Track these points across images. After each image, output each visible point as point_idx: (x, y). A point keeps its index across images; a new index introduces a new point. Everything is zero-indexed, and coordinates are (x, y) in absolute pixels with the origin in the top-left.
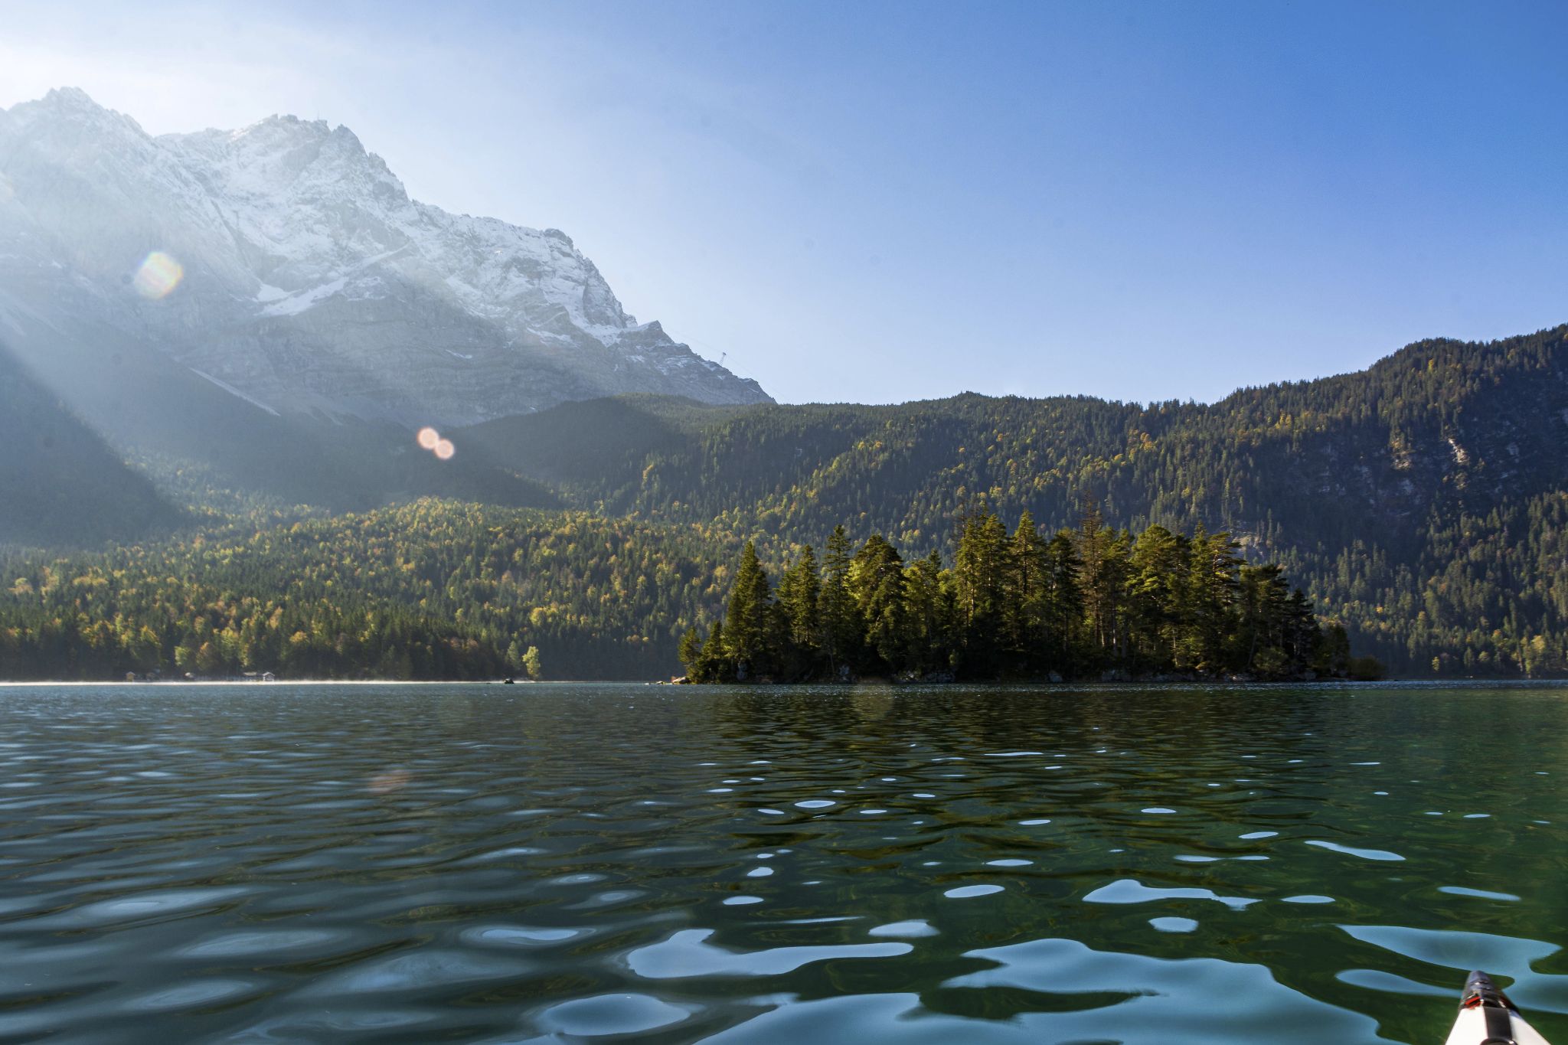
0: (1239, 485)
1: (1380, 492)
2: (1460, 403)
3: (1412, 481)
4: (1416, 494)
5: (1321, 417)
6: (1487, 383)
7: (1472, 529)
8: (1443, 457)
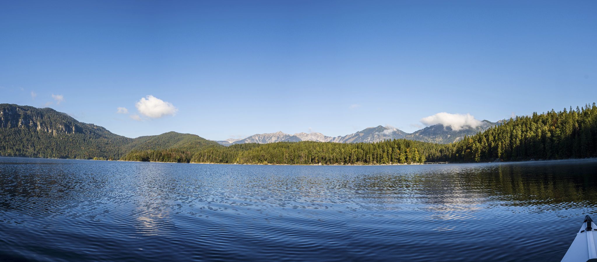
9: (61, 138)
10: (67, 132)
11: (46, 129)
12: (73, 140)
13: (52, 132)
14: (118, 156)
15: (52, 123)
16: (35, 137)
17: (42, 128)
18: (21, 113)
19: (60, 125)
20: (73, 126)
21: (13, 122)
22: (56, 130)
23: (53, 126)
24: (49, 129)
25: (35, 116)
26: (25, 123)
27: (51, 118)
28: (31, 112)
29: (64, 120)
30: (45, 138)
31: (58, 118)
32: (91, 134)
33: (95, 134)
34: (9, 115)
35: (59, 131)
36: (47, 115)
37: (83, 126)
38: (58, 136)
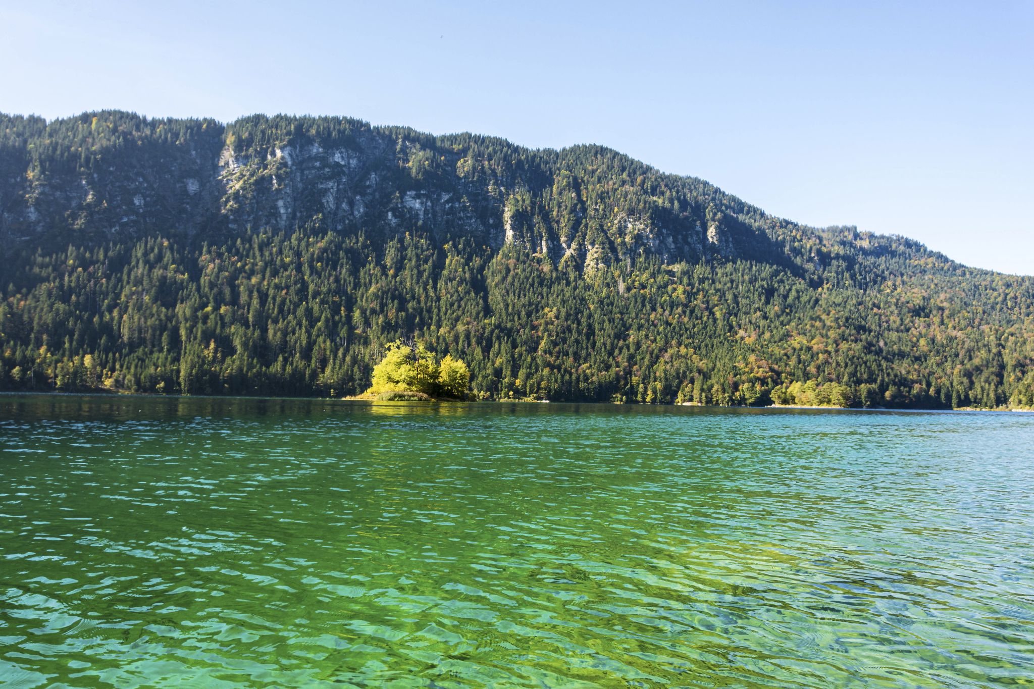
1: (6, 215)
2: (101, 152)
4: (39, 222)
6: (129, 143)
7: (76, 258)
8: (75, 195)
9: (622, 287)
10: (665, 256)
11: (544, 243)
12: (690, 295)
13: (582, 254)
14: (1000, 375)
15: (584, 210)
16: (451, 280)
17: (522, 236)
18: (410, 164)
19: (628, 215)
20: (713, 220)
21: (351, 204)
22: (602, 243)
23: (586, 226)
24: (563, 239)
25: (497, 180)
26: (426, 212)
27: (586, 189)
28: (478, 157)
29: (663, 193)
30: (512, 284)
31: (624, 183)
32: (830, 265)
33: (857, 267)
34: (327, 170)
35: (619, 248)
36: (568, 172)
37: (781, 227)
38: (609, 274)
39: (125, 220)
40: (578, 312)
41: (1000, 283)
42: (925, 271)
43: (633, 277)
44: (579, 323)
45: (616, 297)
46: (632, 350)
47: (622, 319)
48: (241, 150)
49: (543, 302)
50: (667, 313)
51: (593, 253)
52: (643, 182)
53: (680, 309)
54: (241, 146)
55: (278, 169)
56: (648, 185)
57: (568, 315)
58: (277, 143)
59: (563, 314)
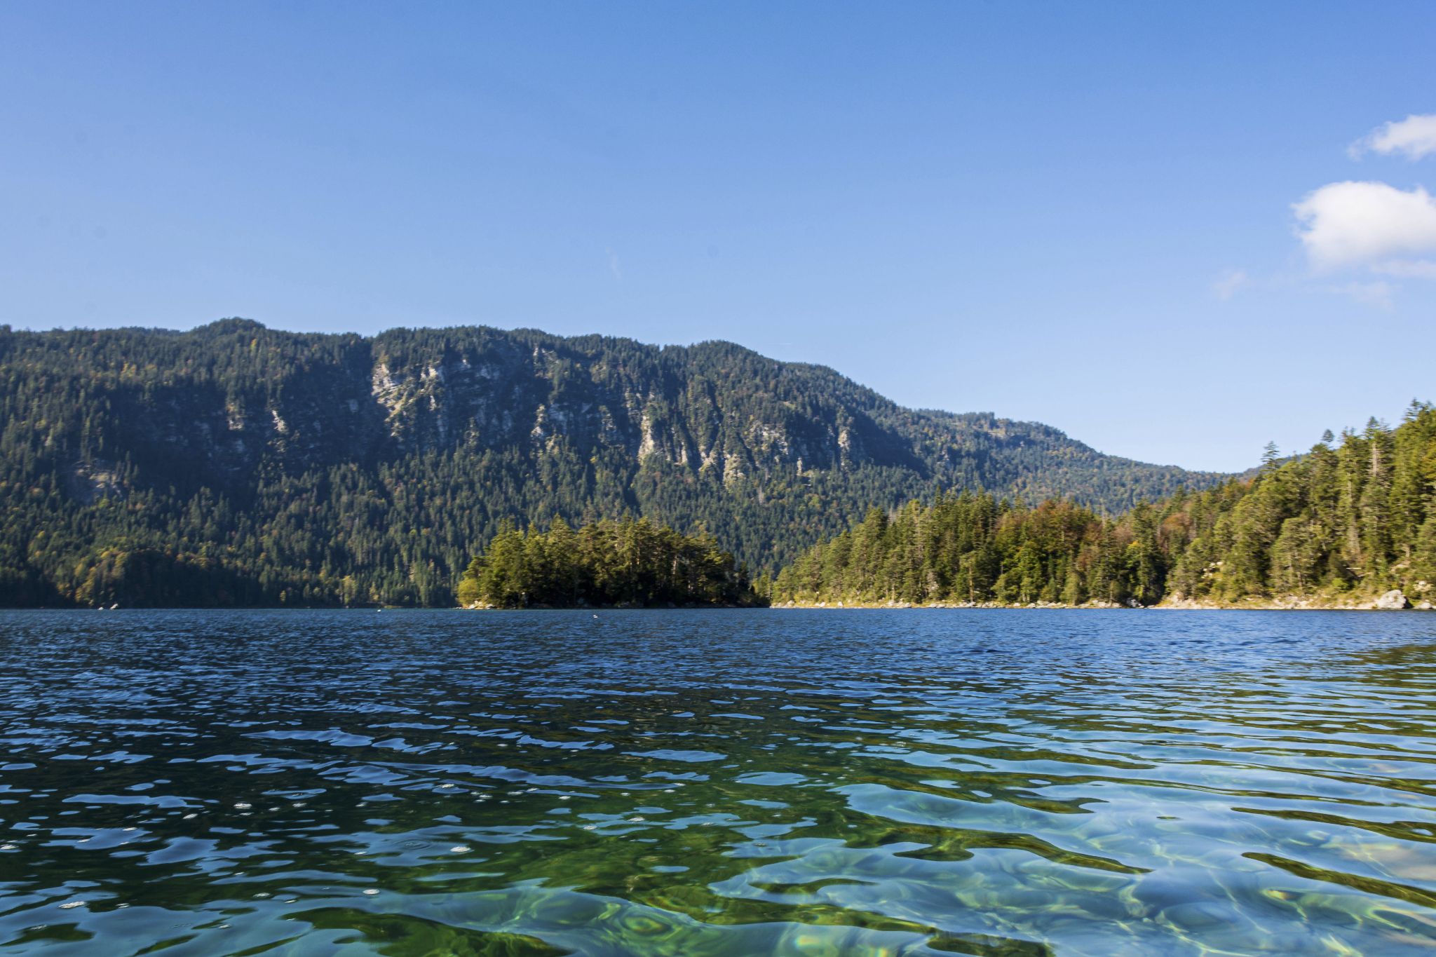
0: (99, 425)
1: (217, 447)
2: (282, 382)
3: (244, 443)
4: (246, 453)
5: (167, 373)
6: (300, 368)
7: (291, 487)
8: (267, 424)
9: (761, 496)
10: (799, 463)
11: (684, 452)
12: (825, 504)
13: (721, 463)
15: (721, 417)
16: (607, 495)
17: (662, 445)
18: (549, 375)
19: (764, 424)
20: (845, 425)
21: (500, 418)
22: (740, 453)
23: (724, 434)
24: (702, 447)
25: (633, 387)
26: (569, 423)
27: (721, 394)
28: (614, 364)
29: (795, 398)
30: (662, 498)
31: (757, 388)
32: (960, 464)
33: (987, 465)
34: (477, 386)
35: (756, 457)
36: (701, 377)
37: (913, 423)
38: (749, 484)
39: (312, 446)
40: (726, 524)
41: (1129, 478)
42: (1061, 463)
43: (772, 486)
44: (728, 536)
45: (758, 508)
46: (777, 559)
47: (765, 530)
48: (395, 370)
49: (693, 515)
50: (804, 521)
51: (731, 461)
52: (776, 387)
53: (816, 519)
54: (395, 365)
55: (435, 388)
56: (781, 390)
57: (718, 527)
58: (431, 361)
59: (713, 526)
